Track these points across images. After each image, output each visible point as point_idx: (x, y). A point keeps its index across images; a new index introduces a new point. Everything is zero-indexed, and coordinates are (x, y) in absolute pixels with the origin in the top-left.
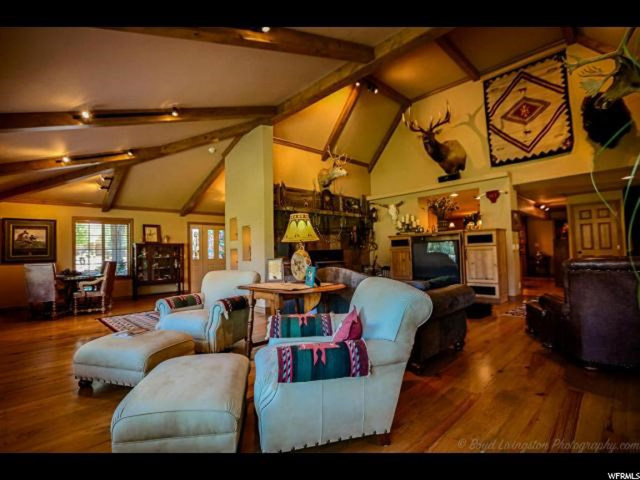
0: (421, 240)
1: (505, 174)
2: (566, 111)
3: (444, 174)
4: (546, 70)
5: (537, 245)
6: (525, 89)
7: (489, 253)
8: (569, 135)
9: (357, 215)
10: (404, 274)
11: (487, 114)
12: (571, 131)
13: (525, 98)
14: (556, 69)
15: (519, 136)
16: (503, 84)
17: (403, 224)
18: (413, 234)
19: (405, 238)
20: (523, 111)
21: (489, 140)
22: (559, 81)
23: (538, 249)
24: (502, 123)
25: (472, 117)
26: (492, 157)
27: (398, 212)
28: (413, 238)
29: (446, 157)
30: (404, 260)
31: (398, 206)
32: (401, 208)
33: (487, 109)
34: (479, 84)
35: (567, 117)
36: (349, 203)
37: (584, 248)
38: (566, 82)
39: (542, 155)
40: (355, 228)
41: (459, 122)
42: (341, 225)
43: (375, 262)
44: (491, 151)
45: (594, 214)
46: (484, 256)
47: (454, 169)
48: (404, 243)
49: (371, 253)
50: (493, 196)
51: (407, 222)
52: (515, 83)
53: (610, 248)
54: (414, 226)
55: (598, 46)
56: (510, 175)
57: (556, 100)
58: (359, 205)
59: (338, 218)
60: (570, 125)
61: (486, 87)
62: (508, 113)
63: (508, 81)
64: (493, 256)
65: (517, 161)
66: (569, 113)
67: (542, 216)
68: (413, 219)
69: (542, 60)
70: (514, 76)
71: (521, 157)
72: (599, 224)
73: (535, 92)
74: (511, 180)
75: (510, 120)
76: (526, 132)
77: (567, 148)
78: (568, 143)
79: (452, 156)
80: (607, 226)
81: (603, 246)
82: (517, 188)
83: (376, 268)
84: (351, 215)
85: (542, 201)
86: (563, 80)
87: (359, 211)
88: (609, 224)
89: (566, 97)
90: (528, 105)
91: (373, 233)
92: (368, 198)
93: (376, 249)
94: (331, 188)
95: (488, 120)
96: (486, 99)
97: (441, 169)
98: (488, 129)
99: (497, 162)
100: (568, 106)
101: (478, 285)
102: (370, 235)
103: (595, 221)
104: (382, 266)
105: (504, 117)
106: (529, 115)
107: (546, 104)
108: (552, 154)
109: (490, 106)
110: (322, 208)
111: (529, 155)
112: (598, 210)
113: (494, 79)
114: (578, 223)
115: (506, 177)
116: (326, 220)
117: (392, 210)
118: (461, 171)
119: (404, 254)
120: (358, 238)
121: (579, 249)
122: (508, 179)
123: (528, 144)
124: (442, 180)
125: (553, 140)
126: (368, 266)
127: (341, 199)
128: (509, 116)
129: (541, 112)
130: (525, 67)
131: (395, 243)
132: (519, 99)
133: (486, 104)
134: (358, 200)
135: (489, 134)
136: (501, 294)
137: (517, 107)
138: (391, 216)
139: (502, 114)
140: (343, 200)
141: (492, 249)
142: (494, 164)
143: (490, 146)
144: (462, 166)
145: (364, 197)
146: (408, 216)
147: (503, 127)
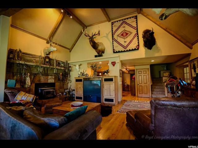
0: (87, 79)
1: (118, 56)
2: (137, 36)
3: (97, 54)
4: (131, 21)
5: (125, 81)
6: (125, 27)
7: (111, 85)
8: (138, 44)
9: (62, 68)
10: (80, 93)
11: (112, 34)
12: (138, 43)
13: (125, 30)
14: (134, 21)
15: (123, 43)
16: (118, 24)
17: (81, 73)
18: (84, 77)
19: (81, 79)
20: (124, 34)
21: (113, 43)
22: (135, 26)
23: (126, 82)
24: (117, 38)
25: (107, 35)
26: (113, 49)
27: (80, 68)
28: (84, 78)
29: (98, 47)
30: (80, 88)
31: (80, 65)
32: (81, 66)
33: (112, 32)
34: (110, 23)
35: (137, 38)
36: (59, 63)
37: (139, 83)
38: (137, 26)
39: (130, 50)
40: (61, 74)
41: (103, 36)
42: (55, 72)
43: (70, 87)
44: (113, 47)
45: (142, 72)
46: (110, 86)
47: (101, 52)
48: (80, 80)
49: (69, 84)
50: (114, 64)
51: (83, 72)
52: (122, 24)
53: (147, 83)
54: (85, 74)
55: (147, 15)
56: (119, 57)
57: (134, 32)
58: (64, 64)
59: (53, 69)
60: (138, 41)
61: (112, 25)
62: (119, 34)
63: (120, 23)
64: (113, 86)
65: (122, 52)
66: (138, 37)
67: (127, 72)
68: (85, 71)
69: (130, 18)
70: (121, 22)
71: (123, 50)
72: (144, 76)
73: (128, 28)
74: (120, 58)
75: (120, 37)
76: (125, 42)
77: (137, 49)
78: (138, 47)
79: (100, 48)
80: (146, 76)
81: (145, 83)
82: (121, 61)
83: (70, 90)
84: (59, 68)
85: (128, 67)
86: (136, 25)
87: (64, 67)
88: (146, 75)
89: (137, 31)
90: (125, 33)
91: (70, 76)
92: (69, 62)
93: (71, 82)
94: (51, 56)
95: (113, 36)
96: (112, 29)
97: (96, 53)
98: (113, 39)
99: (115, 51)
100: (138, 34)
101: (108, 98)
102: (69, 77)
103: (143, 75)
104: (73, 89)
105: (118, 36)
106: (126, 36)
107: (131, 33)
108: (133, 50)
109: (113, 31)
110: (44, 64)
111: (126, 50)
112: (144, 71)
113: (115, 22)
114: (138, 75)
115: (118, 57)
116: (46, 69)
117: (77, 67)
118: (103, 54)
119: (80, 85)
120: (62, 78)
121: (138, 84)
122: (119, 58)
123: (125, 46)
124: (96, 56)
125: (133, 46)
126: (67, 89)
127: (55, 61)
128: (119, 35)
129: (129, 35)
130: (125, 19)
131: (77, 80)
132: (123, 30)
133: (112, 30)
134: (64, 63)
135: (113, 41)
136: (115, 102)
137: (122, 33)
138: (77, 69)
139: (117, 35)
140: (56, 62)
141: (113, 84)
142: (114, 52)
143: (113, 45)
144: (103, 52)
145: (67, 61)
146: (83, 70)
147: (117, 39)
